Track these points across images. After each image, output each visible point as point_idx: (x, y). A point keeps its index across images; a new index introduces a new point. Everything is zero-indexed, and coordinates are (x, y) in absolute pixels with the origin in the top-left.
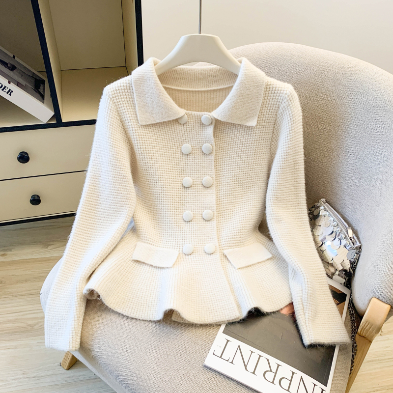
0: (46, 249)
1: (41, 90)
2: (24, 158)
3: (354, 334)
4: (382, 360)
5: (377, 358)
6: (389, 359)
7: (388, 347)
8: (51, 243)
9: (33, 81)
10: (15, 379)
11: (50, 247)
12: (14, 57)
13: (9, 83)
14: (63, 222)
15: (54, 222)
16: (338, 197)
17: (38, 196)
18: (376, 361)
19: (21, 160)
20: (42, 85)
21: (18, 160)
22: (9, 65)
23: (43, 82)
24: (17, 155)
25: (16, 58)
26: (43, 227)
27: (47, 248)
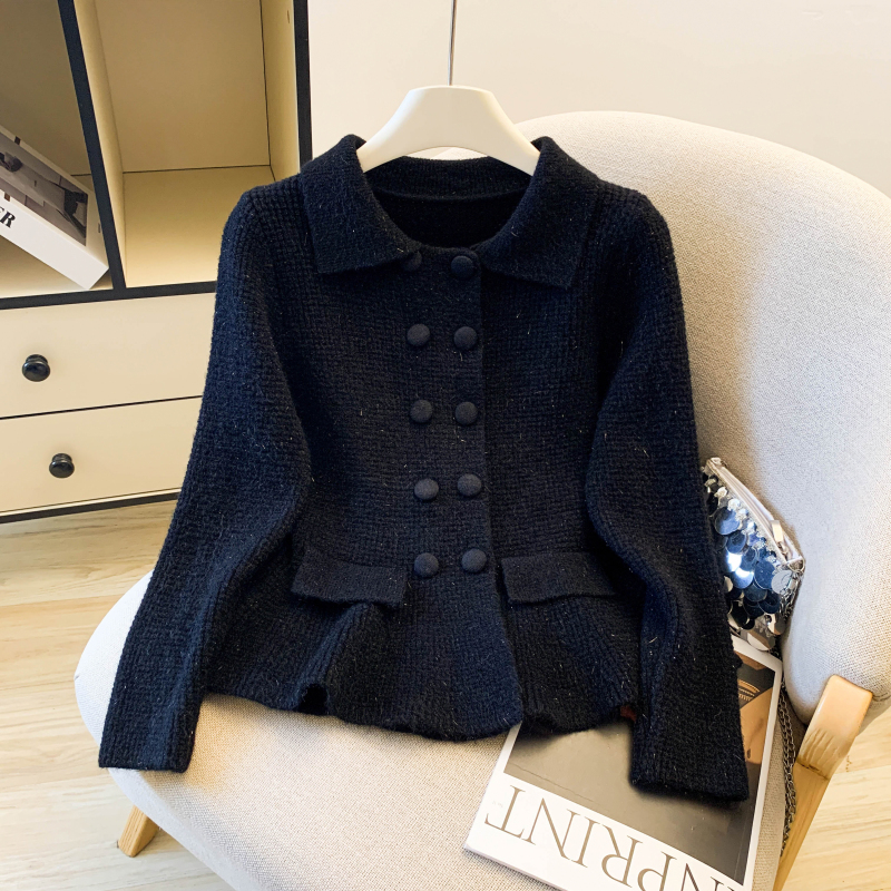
0: (83, 580)
1: (78, 215)
2: (37, 369)
3: (791, 762)
4: (851, 826)
5: (840, 824)
6: (866, 824)
7: (863, 797)
8: (96, 566)
9: (61, 194)
10: (11, 880)
11: (94, 575)
12: (18, 141)
13: (7, 197)
14: (122, 519)
15: (102, 519)
16: (751, 454)
17: (69, 458)
18: (836, 828)
19: (31, 373)
20: (80, 205)
21: (25, 374)
22: (6, 159)
23: (83, 198)
24: (22, 362)
25: (22, 144)
26: (77, 529)
27: (87, 576)
